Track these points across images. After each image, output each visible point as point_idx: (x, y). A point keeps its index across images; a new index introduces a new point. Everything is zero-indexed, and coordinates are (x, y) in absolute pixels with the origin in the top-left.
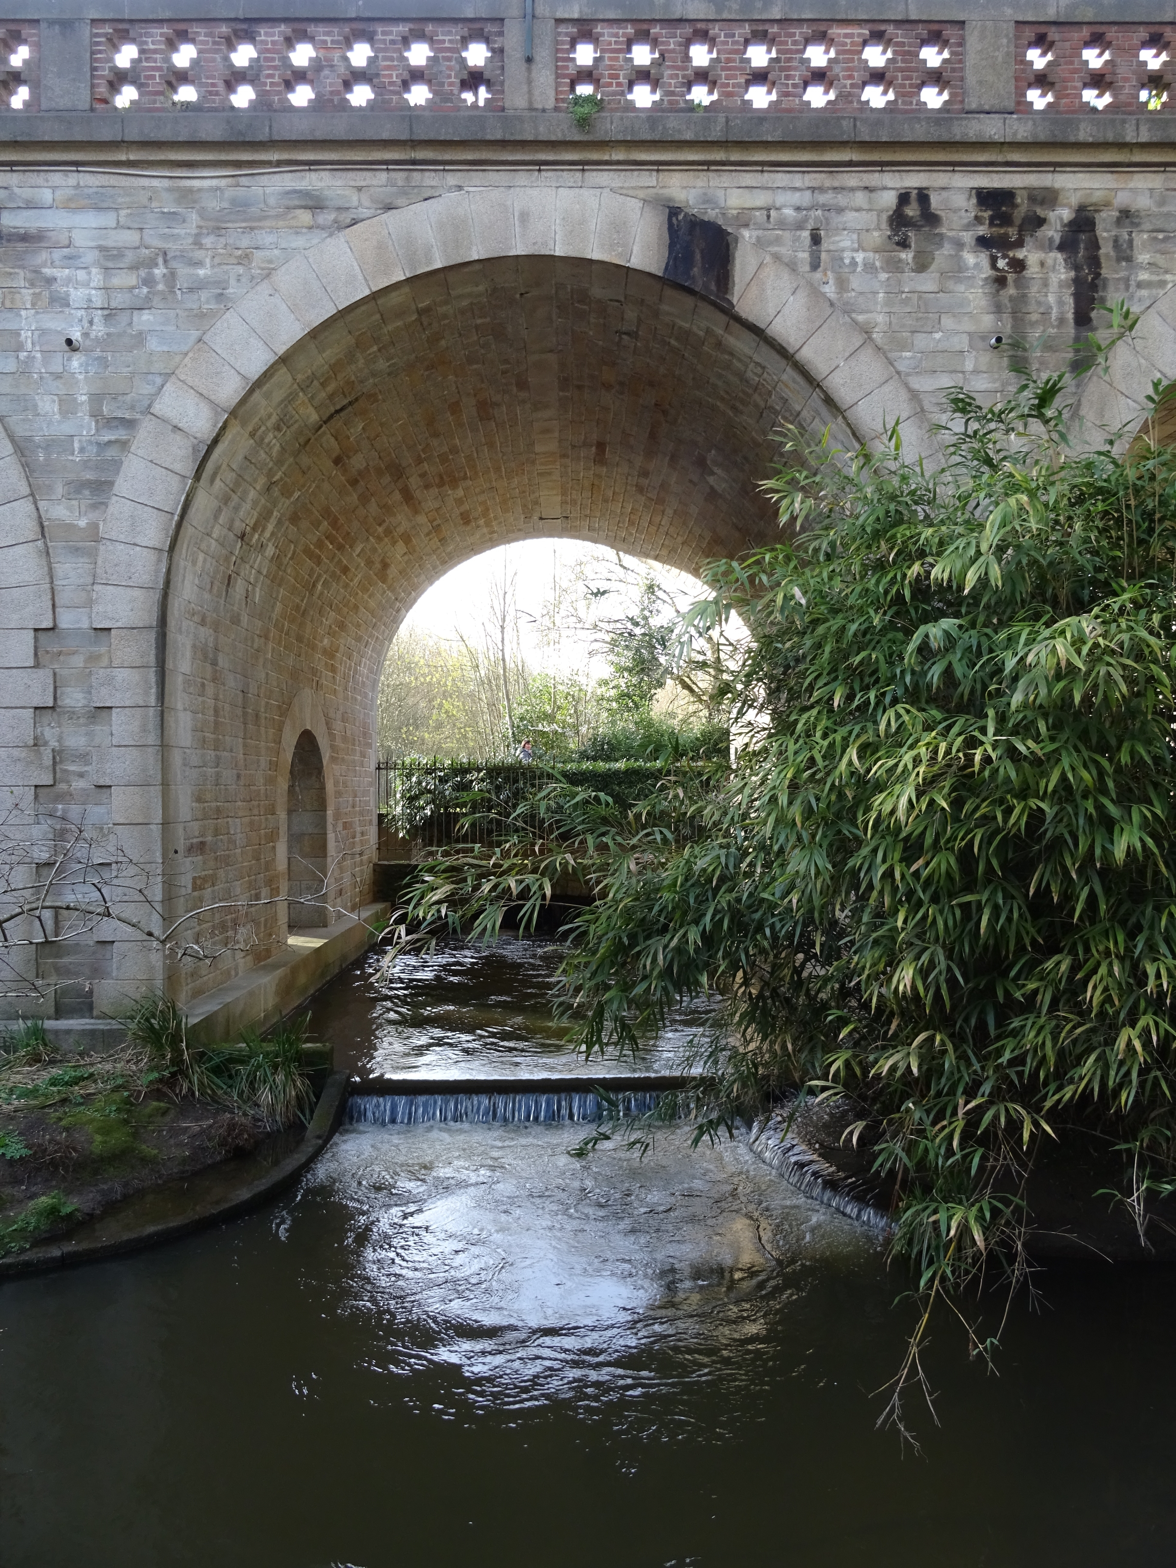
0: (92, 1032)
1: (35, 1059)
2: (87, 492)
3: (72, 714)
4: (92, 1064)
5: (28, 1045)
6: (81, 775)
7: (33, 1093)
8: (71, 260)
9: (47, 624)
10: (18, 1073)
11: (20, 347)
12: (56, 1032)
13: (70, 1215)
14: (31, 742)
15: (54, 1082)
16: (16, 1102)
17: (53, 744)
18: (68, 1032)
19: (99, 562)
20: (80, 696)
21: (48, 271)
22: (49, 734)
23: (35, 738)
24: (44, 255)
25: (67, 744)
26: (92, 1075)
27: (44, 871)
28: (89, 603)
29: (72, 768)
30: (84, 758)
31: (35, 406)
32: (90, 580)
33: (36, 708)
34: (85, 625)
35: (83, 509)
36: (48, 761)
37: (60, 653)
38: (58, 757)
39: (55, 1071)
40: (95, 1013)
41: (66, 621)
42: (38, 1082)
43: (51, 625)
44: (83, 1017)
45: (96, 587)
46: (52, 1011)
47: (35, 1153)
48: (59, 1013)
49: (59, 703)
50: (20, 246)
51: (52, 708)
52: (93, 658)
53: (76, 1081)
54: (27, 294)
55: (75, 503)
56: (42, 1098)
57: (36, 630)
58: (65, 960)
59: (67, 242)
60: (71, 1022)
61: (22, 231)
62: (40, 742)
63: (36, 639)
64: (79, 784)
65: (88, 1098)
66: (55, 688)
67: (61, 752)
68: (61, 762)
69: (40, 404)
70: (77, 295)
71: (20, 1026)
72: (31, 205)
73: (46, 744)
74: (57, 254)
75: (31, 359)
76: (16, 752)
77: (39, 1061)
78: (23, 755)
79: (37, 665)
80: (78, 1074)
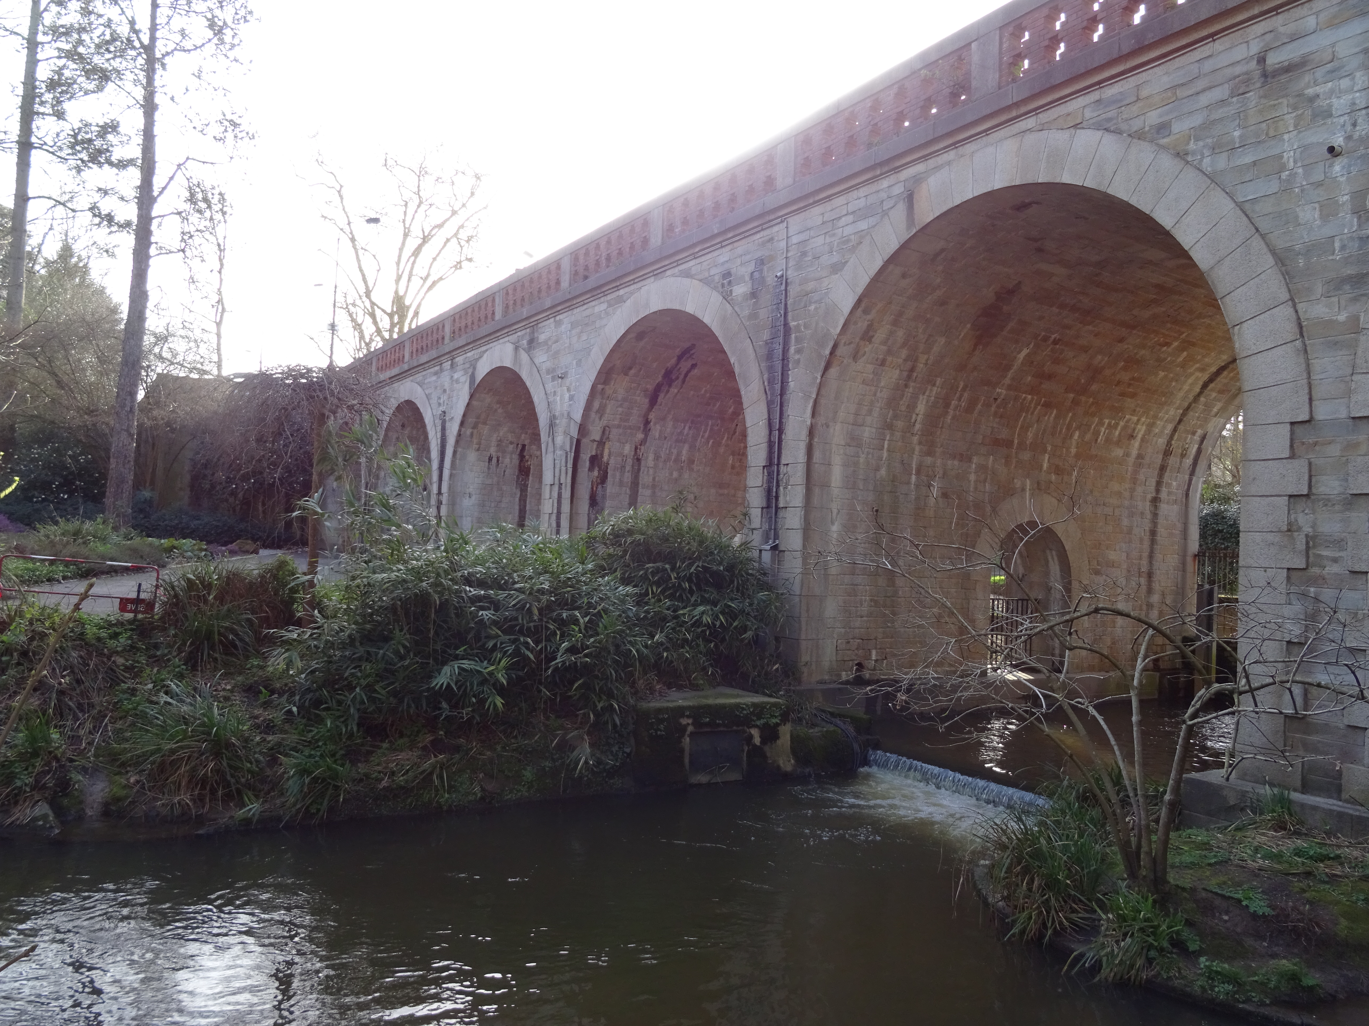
0: (1340, 815)
1: (1280, 826)
2: (1347, 287)
3: (1327, 502)
4: (1339, 847)
5: (1273, 811)
6: (1335, 560)
7: (1278, 857)
8: (1334, 74)
9: (1304, 416)
10: (1263, 834)
11: (1283, 168)
12: (1303, 806)
13: (1311, 989)
14: (1285, 528)
15: (1298, 852)
16: (1261, 861)
17: (1307, 529)
18: (1315, 808)
19: (1360, 352)
20: (1337, 483)
21: (1310, 91)
22: (1304, 520)
23: (1290, 524)
24: (1307, 78)
25: (1320, 530)
26: (1338, 857)
27: (1295, 649)
28: (1348, 393)
29: (1325, 553)
30: (1339, 543)
31: (1297, 217)
32: (1349, 371)
33: (1290, 496)
34: (1343, 414)
35: (1343, 303)
36: (1301, 544)
37: (1316, 444)
38: (1311, 542)
39: (1300, 843)
40: (1344, 796)
41: (1323, 412)
42: (1283, 849)
43: (1306, 417)
44: (1331, 797)
45: (1355, 378)
46: (1298, 784)
47: (1277, 916)
48: (1305, 788)
49: (1314, 491)
50: (1284, 78)
51: (1307, 496)
52: (1351, 447)
53: (1322, 858)
54: (1290, 119)
55: (1335, 299)
56: (1286, 865)
57: (1292, 424)
58: (1314, 738)
59: (1330, 57)
60: (1318, 799)
61: (1286, 63)
62: (1295, 528)
63: (1292, 433)
64: (1332, 569)
65: (1333, 879)
66: (1310, 477)
67: (1314, 538)
68: (1315, 546)
69: (1301, 215)
70: (1339, 104)
71: (1266, 791)
72: (1294, 38)
73: (1299, 529)
74: (1320, 73)
75: (1293, 175)
76: (1270, 537)
77: (1285, 829)
78: (1277, 539)
79: (1293, 456)
80: (1323, 851)
